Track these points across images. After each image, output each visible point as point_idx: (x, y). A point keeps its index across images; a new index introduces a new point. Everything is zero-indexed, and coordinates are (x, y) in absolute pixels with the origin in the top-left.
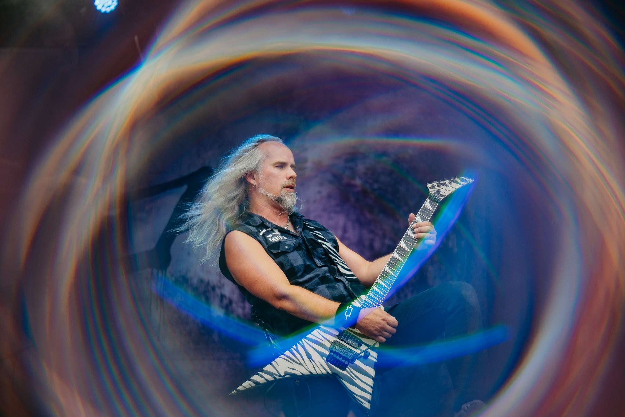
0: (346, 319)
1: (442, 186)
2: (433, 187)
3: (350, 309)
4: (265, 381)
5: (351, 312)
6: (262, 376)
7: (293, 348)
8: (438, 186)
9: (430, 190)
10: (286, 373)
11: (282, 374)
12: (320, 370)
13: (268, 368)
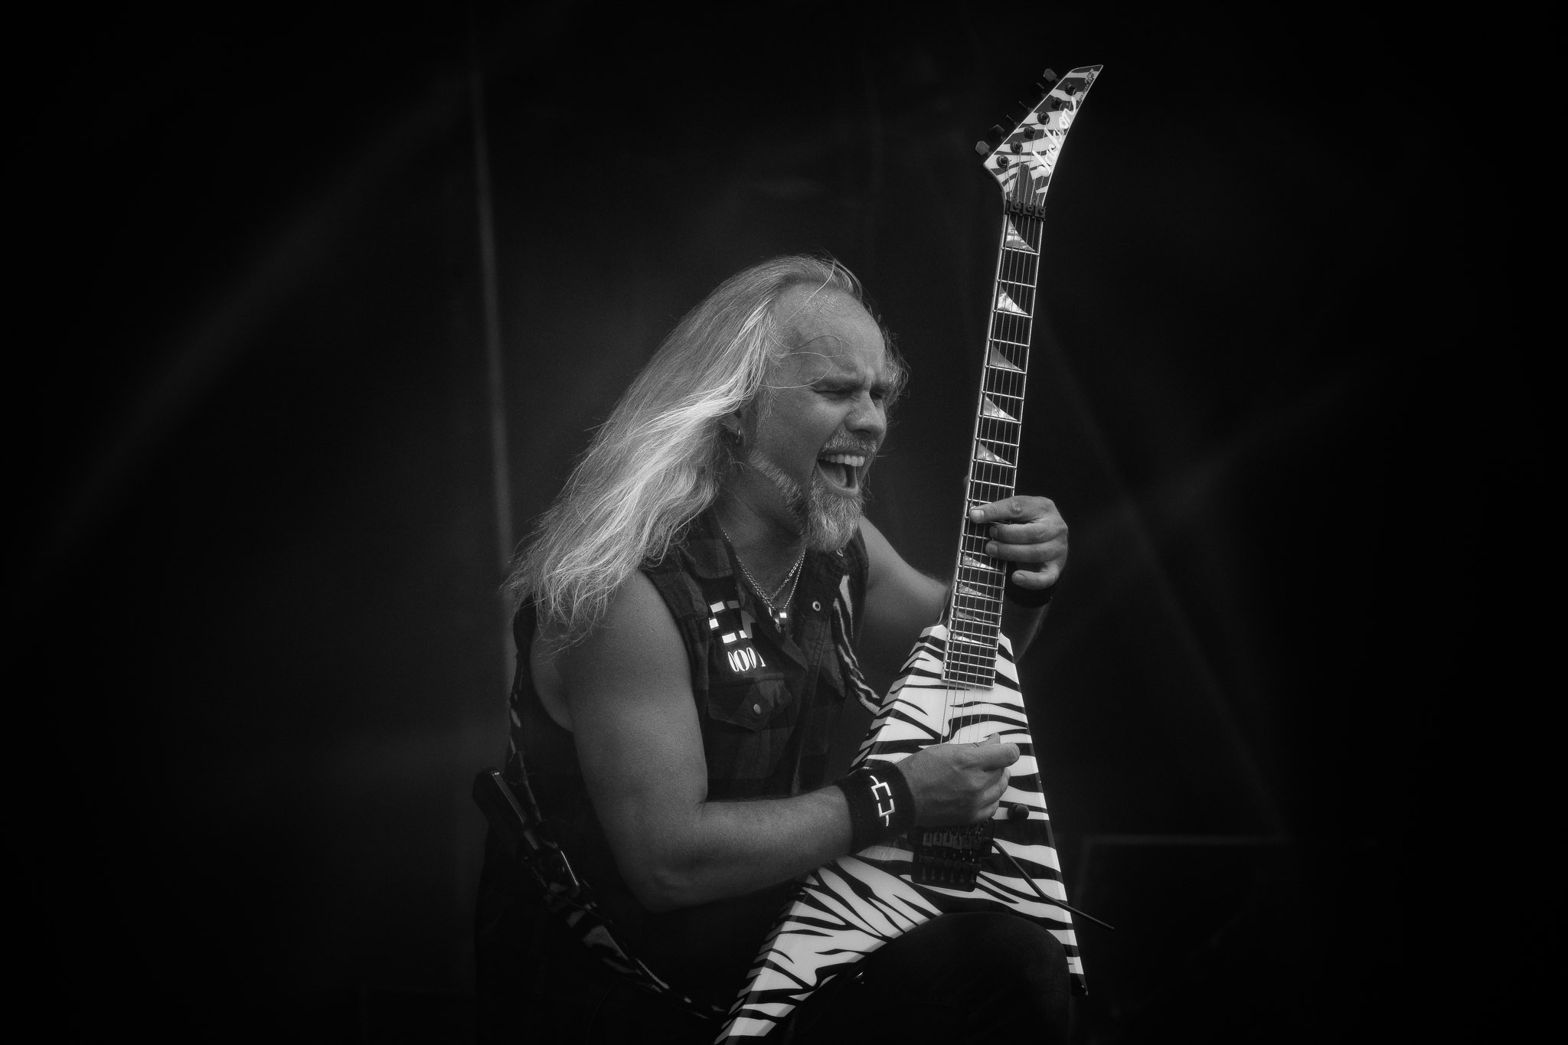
0: (887, 825)
1: (1026, 146)
2: (1003, 164)
3: (881, 791)
4: (773, 1024)
5: (890, 797)
6: (757, 1015)
7: (809, 886)
8: (1016, 150)
9: (1001, 178)
10: (821, 973)
11: (811, 980)
12: (909, 919)
13: (766, 980)
